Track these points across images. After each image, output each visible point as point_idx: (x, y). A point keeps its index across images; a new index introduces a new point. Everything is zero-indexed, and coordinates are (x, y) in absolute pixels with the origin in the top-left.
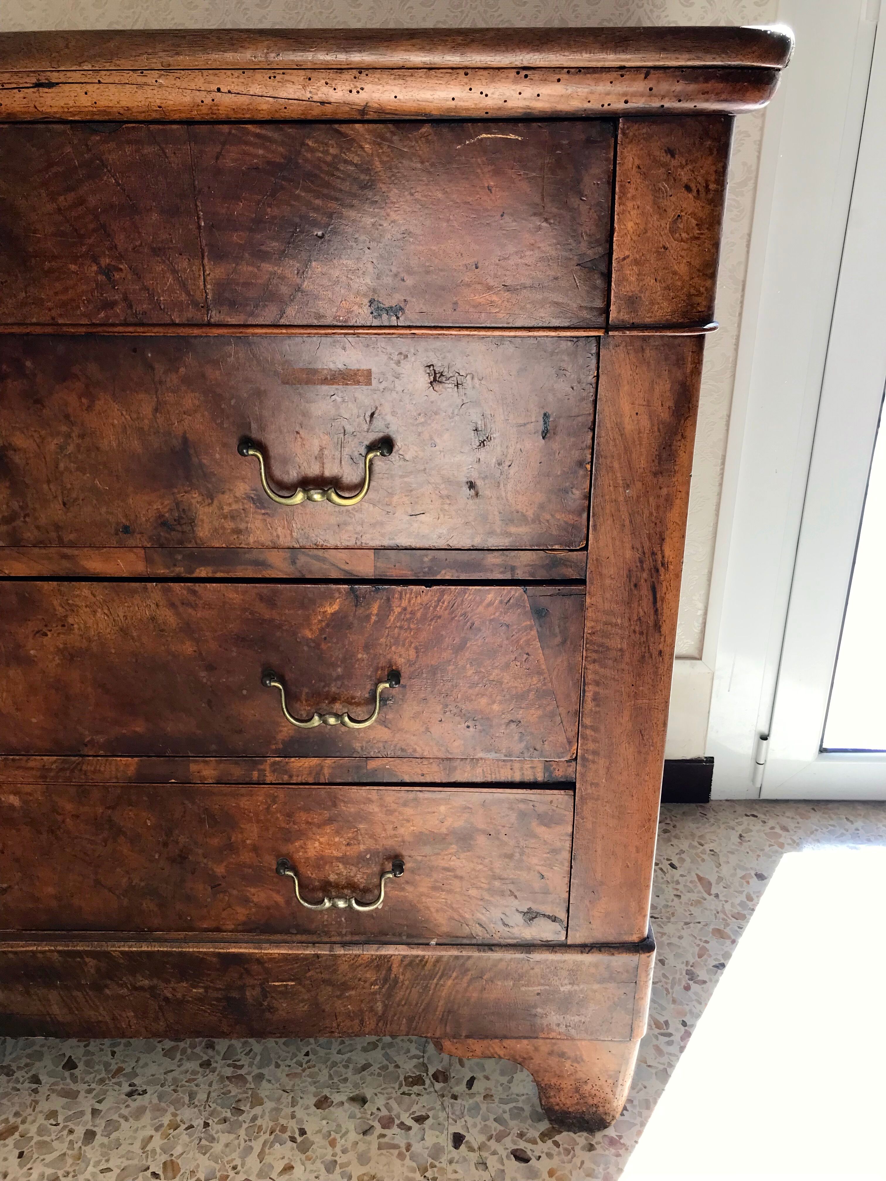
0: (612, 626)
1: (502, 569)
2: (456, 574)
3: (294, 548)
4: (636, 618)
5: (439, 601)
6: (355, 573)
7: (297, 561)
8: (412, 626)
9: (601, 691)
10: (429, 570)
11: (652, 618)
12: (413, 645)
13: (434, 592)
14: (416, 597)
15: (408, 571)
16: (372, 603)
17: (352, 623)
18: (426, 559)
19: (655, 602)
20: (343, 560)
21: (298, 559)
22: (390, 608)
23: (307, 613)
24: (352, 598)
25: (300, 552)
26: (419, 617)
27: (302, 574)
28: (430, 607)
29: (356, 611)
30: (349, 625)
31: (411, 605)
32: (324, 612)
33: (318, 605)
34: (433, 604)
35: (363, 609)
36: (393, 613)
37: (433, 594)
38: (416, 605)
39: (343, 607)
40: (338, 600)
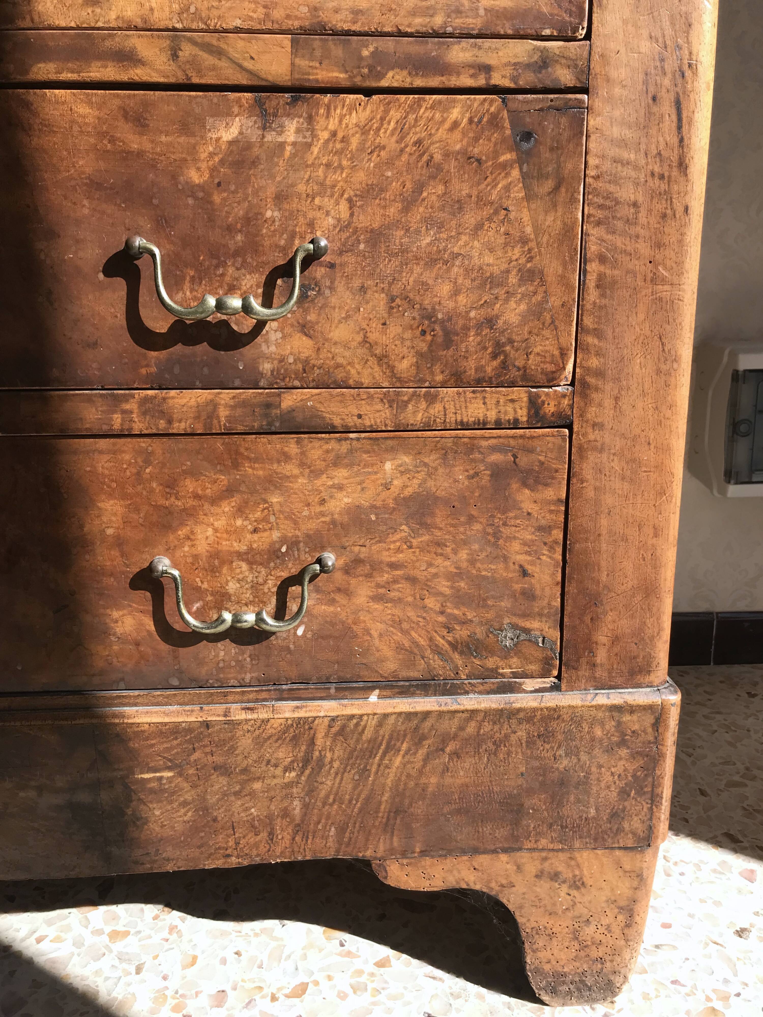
0: (623, 165)
1: (472, 71)
2: (408, 80)
3: (175, 30)
4: (655, 152)
5: (382, 119)
6: (264, 76)
7: (180, 53)
8: (345, 163)
9: (608, 272)
10: (370, 71)
11: (676, 152)
12: (346, 196)
13: (375, 106)
14: (350, 114)
15: (340, 72)
16: (286, 123)
17: (258, 158)
18: (365, 53)
19: (679, 127)
20: (247, 52)
21: (181, 50)
22: (312, 132)
23: (192, 140)
24: (257, 116)
25: (184, 37)
26: (354, 147)
27: (187, 75)
28: (370, 130)
29: (263, 137)
30: (253, 162)
31: (344, 126)
32: (218, 139)
33: (208, 127)
34: (375, 125)
35: (274, 133)
36: (318, 141)
37: (375, 108)
38: (350, 126)
39: (244, 131)
40: (237, 119)
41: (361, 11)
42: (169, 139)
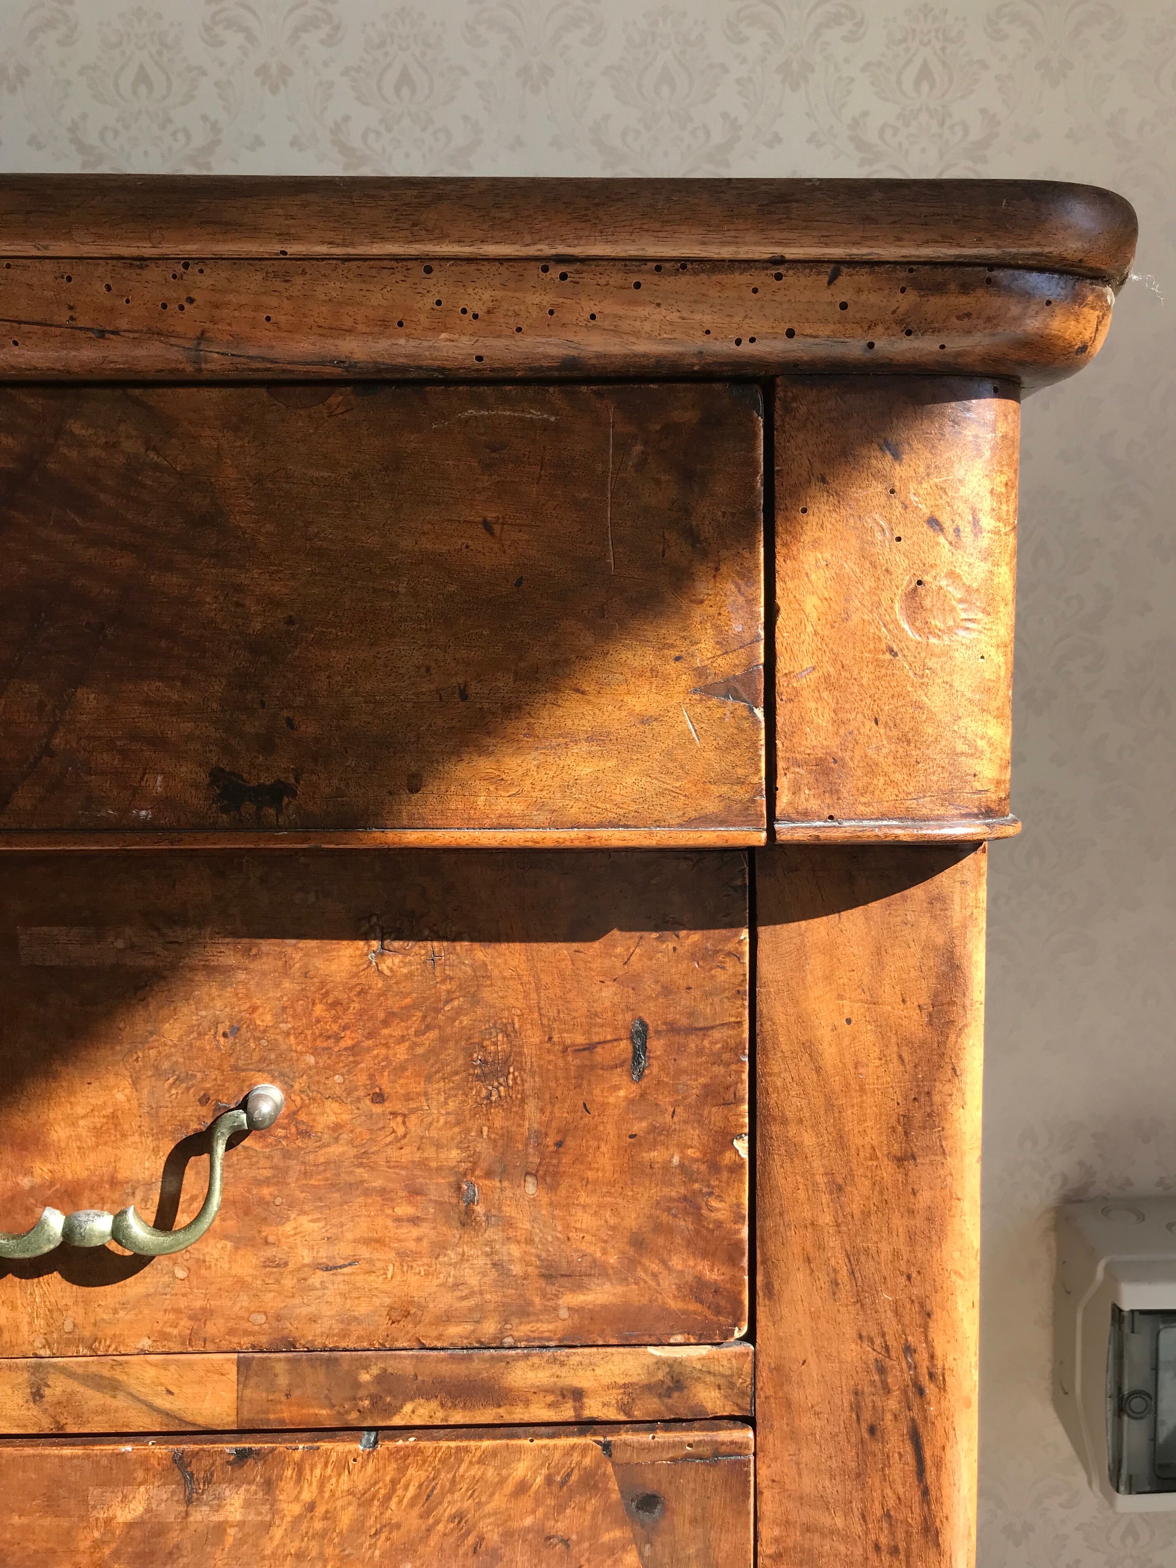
0: (823, 1536)
1: (550, 1398)
2: (440, 1414)
3: (37, 1358)
4: (879, 1513)
5: (394, 1482)
6: (190, 1418)
7: (47, 1391)
8: (329, 1551)
10: (374, 1404)
11: (917, 1510)
13: (382, 1462)
14: (339, 1475)
15: (322, 1407)
16: (227, 1493)
17: (177, 1547)
18: (365, 1377)
19: (921, 1471)
20: (161, 1384)
21: (49, 1386)
22: (272, 1505)
23: (65, 1523)
24: (178, 1483)
25: (54, 1366)
26: (345, 1527)
27: (58, 1422)
28: (372, 1500)
29: (187, 1514)
30: (170, 1554)
31: (327, 1495)
32: (108, 1521)
33: (92, 1503)
34: (382, 1491)
35: (205, 1508)
36: (282, 1519)
37: (381, 1465)
38: (338, 1494)
39: (154, 1506)
40: (142, 1489)
41: (356, 1319)
42: (24, 1520)
